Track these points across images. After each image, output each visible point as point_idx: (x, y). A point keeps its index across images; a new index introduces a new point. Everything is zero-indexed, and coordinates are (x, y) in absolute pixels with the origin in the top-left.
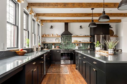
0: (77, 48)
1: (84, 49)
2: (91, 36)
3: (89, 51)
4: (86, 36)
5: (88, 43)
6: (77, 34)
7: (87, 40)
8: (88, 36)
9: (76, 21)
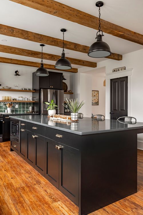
0: (9, 111)
1: (22, 113)
2: (34, 91)
3: (30, 117)
4: (25, 91)
5: (29, 102)
6: (10, 86)
7: (28, 97)
8: (29, 89)
9: (9, 61)
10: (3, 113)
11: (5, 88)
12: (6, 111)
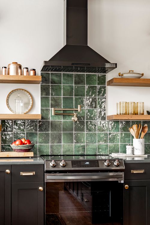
0: (136, 149)
10: (120, 156)
11: (125, 75)
12: (129, 149)
